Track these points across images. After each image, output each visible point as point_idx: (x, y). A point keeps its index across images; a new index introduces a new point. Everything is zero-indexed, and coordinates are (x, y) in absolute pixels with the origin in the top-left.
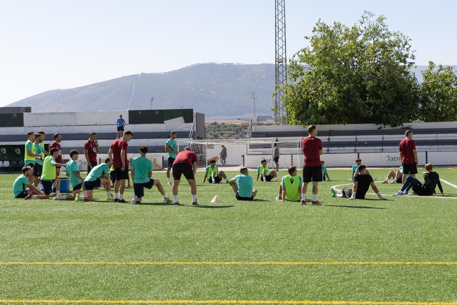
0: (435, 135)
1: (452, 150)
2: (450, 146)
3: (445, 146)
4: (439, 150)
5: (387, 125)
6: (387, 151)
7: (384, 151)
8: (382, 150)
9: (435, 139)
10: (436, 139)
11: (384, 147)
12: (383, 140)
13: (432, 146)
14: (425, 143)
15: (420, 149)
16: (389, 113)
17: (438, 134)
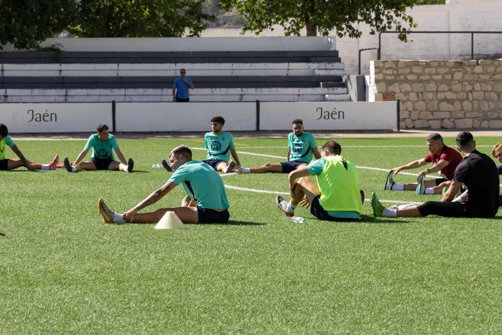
0: (114, 66)
1: (157, 98)
2: (150, 91)
3: (140, 91)
4: (128, 99)
5: (8, 43)
6: (15, 99)
7: (9, 99)
8: (6, 96)
9: (114, 74)
10: (116, 75)
11: (10, 92)
12: (2, 74)
13: (112, 90)
14: (96, 82)
15: (88, 95)
16: (14, 16)
17: (120, 65)
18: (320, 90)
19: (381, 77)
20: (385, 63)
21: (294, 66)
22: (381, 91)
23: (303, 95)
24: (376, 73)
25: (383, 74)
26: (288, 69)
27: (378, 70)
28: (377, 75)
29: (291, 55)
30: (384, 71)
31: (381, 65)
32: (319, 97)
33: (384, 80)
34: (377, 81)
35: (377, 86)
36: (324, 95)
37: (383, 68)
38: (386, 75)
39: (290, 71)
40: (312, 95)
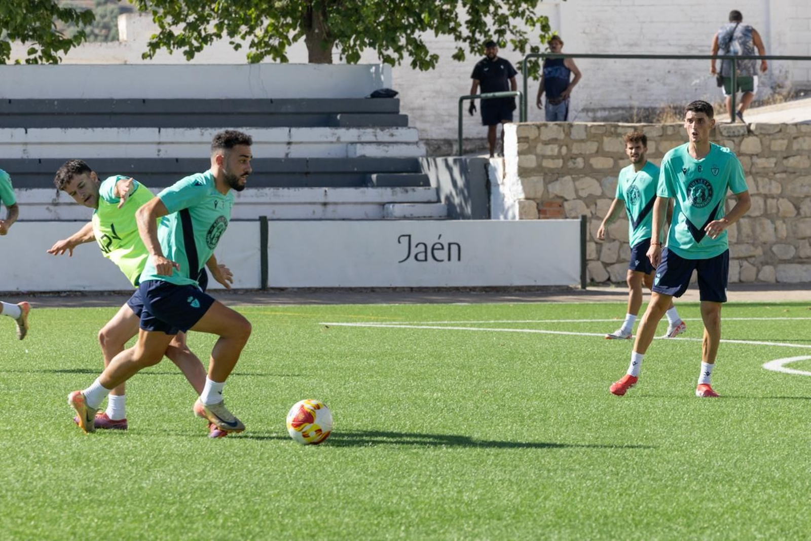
18: (372, 194)
19: (531, 161)
20: (543, 128)
21: (301, 134)
22: (532, 196)
23: (335, 204)
24: (520, 153)
25: (536, 155)
26: (289, 143)
27: (526, 146)
28: (523, 157)
29: (290, 108)
30: (540, 148)
31: (533, 134)
32: (372, 210)
33: (539, 170)
34: (523, 172)
35: (522, 184)
36: (383, 205)
37: (537, 139)
38: (544, 157)
39: (293, 147)
40: (356, 203)
